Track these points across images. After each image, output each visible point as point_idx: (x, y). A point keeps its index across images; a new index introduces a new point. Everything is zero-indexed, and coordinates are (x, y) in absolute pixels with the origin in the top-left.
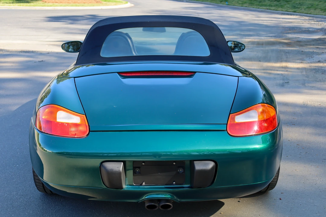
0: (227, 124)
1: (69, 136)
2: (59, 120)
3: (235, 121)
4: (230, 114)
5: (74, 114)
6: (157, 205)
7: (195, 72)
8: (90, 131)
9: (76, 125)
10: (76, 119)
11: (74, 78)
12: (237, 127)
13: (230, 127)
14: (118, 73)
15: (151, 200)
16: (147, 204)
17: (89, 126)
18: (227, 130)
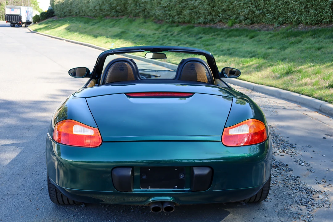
0: (222, 136)
1: (84, 146)
2: (75, 133)
3: (229, 134)
4: (224, 128)
5: (88, 128)
6: (161, 207)
7: (194, 93)
8: (102, 142)
9: (90, 137)
10: (90, 132)
11: (86, 98)
12: (231, 139)
13: (224, 138)
14: (125, 93)
15: (155, 202)
16: (152, 206)
17: (102, 138)
18: (221, 141)
